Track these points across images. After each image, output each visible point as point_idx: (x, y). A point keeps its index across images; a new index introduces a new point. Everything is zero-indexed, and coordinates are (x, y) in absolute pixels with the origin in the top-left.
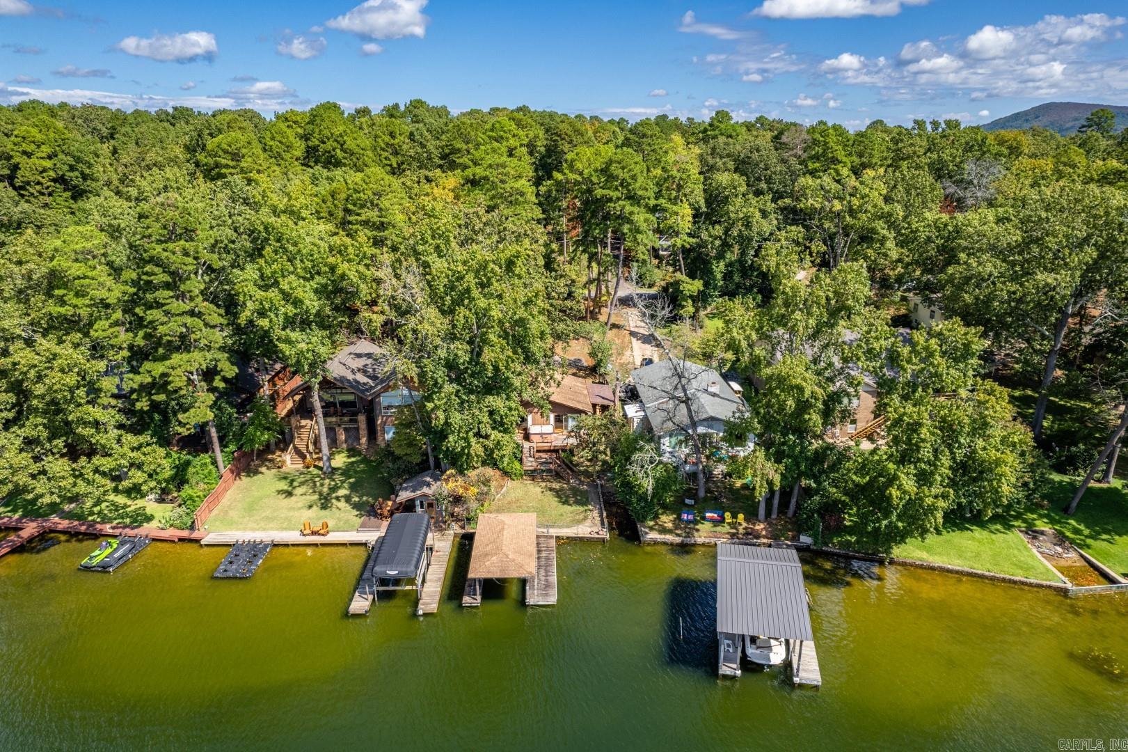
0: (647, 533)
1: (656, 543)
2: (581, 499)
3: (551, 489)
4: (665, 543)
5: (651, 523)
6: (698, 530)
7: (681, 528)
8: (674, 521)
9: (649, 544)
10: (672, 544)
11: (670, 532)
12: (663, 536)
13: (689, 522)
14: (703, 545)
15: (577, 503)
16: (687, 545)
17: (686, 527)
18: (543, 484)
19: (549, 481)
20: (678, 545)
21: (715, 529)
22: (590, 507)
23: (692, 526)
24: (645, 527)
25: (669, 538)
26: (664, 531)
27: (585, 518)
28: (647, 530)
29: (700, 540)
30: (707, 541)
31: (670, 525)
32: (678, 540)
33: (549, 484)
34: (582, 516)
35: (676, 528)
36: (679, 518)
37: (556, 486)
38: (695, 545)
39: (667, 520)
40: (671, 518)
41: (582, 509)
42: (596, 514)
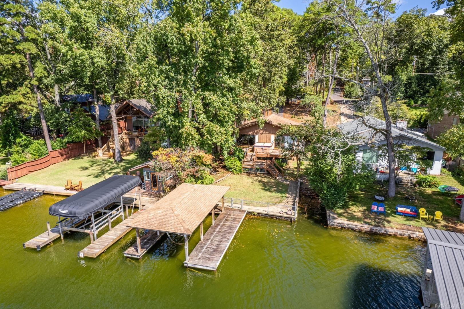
0: (334, 218)
1: (343, 228)
2: (281, 189)
3: (260, 181)
4: (353, 230)
5: (340, 211)
6: (389, 222)
7: (370, 218)
8: (363, 212)
9: (335, 229)
10: (360, 231)
11: (359, 219)
12: (351, 223)
13: (379, 213)
14: (395, 236)
15: (278, 191)
16: (376, 234)
17: (375, 218)
18: (255, 178)
19: (261, 177)
20: (366, 232)
21: (408, 223)
22: (287, 195)
23: (382, 217)
24: (334, 213)
25: (357, 225)
26: (352, 218)
27: (280, 202)
28: (336, 216)
29: (391, 231)
30: (400, 232)
31: (359, 215)
32: (367, 228)
33: (260, 178)
34: (277, 200)
35: (366, 218)
36: (369, 210)
37: (265, 180)
38: (386, 235)
39: (357, 210)
40: (361, 209)
41: (280, 195)
42: (290, 200)
